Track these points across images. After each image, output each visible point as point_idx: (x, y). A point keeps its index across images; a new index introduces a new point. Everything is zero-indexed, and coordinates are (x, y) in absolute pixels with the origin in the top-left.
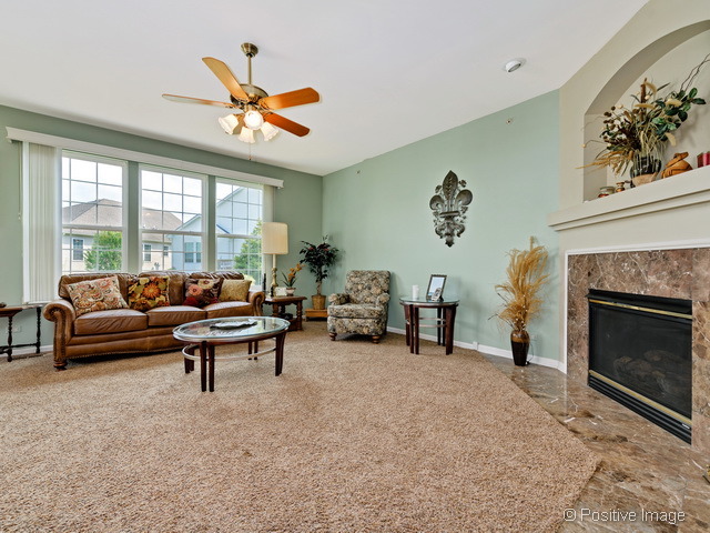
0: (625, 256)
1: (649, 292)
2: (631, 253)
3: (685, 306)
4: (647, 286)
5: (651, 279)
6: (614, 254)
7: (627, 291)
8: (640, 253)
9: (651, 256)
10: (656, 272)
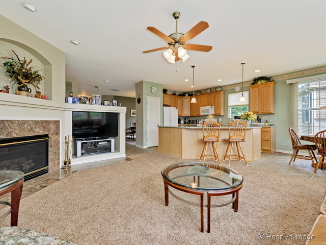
0: (25, 122)
1: (36, 134)
2: (28, 121)
3: (47, 136)
4: (35, 132)
5: (37, 130)
6: (19, 121)
7: (26, 136)
8: (32, 121)
9: (37, 122)
10: (38, 127)
